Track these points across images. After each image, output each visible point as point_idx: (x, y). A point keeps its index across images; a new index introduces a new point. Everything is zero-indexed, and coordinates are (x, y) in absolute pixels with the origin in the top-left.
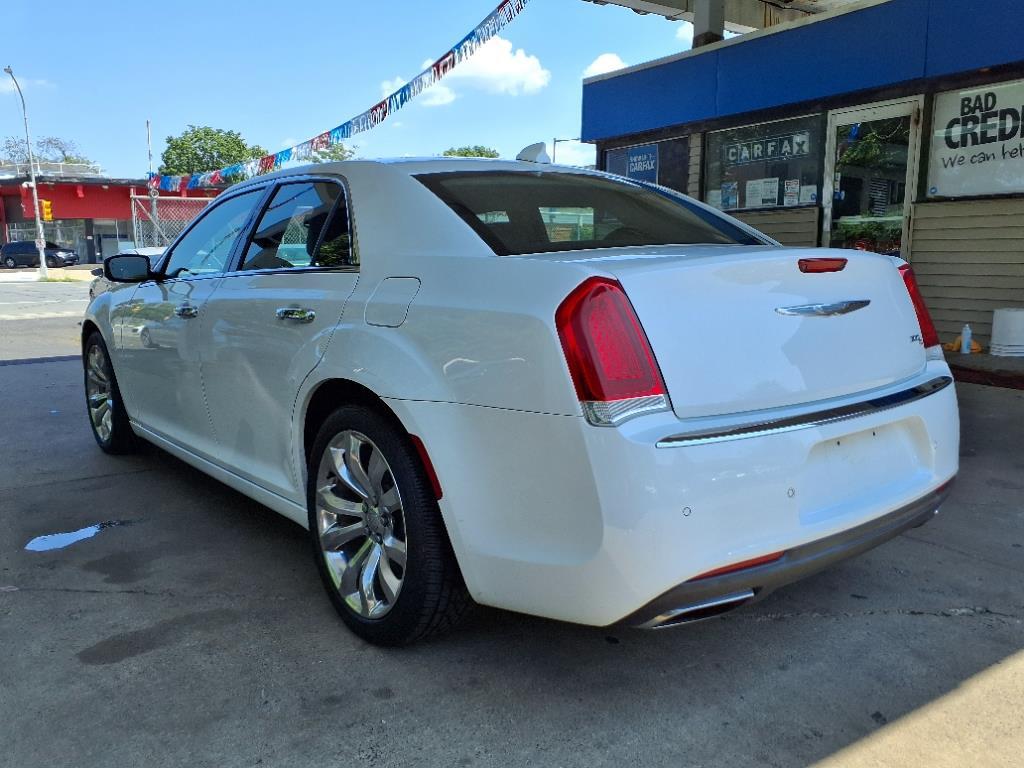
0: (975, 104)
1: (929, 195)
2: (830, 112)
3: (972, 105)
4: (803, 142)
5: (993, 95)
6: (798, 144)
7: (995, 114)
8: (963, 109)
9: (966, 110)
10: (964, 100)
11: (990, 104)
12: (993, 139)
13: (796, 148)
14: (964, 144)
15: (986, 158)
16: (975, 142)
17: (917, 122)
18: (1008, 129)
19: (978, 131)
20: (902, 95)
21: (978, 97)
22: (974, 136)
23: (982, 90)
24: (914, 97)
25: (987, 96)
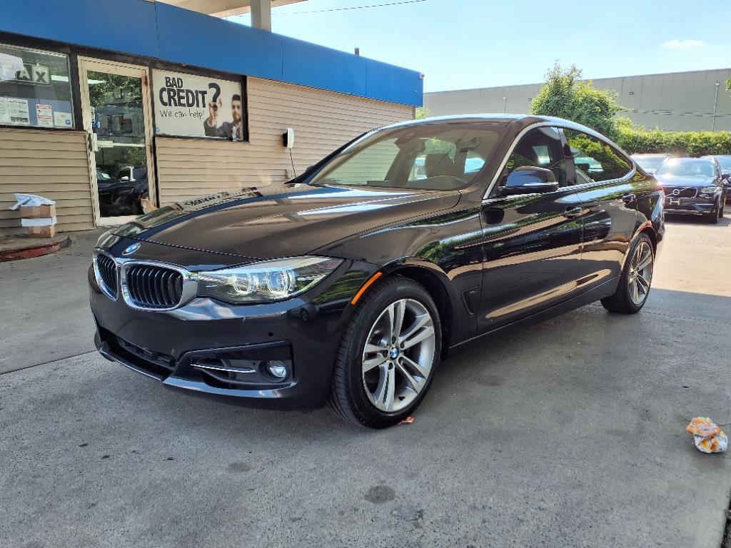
0: (173, 82)
1: (157, 133)
2: (79, 58)
3: (171, 82)
4: (44, 74)
5: (181, 80)
6: (38, 73)
7: (183, 91)
8: (167, 82)
9: (169, 84)
10: (166, 78)
11: (180, 85)
12: (184, 105)
13: (36, 77)
14: (170, 105)
15: (182, 115)
16: (176, 105)
17: (146, 83)
18: (191, 102)
19: (176, 97)
20: (134, 63)
21: (174, 79)
22: (174, 100)
23: (175, 75)
24: (142, 67)
25: (178, 79)
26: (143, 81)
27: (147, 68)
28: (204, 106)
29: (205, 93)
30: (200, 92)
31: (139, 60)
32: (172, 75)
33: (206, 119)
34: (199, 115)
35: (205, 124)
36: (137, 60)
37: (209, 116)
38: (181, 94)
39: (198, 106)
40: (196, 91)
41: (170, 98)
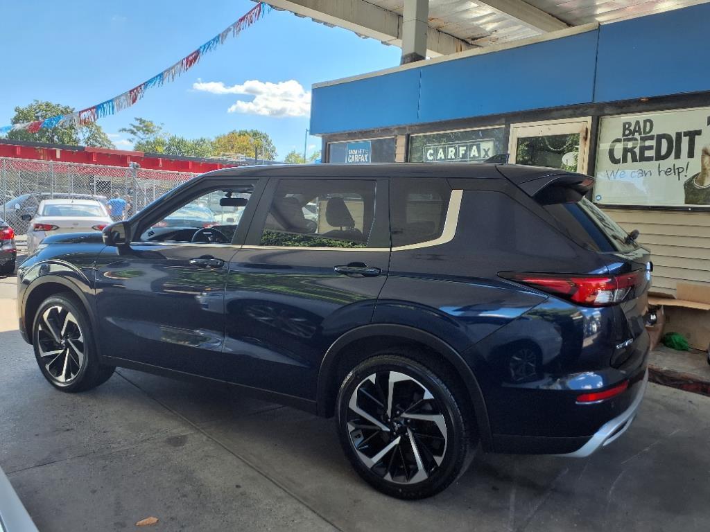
0: (635, 128)
1: (595, 201)
2: (512, 126)
3: (632, 128)
5: (651, 122)
7: (651, 138)
8: (625, 129)
9: (627, 132)
10: (625, 124)
11: (648, 129)
12: (649, 159)
14: (625, 160)
15: (644, 174)
16: (634, 160)
17: (586, 139)
18: (664, 151)
19: (637, 151)
20: (571, 116)
21: (638, 122)
22: (634, 154)
23: (641, 117)
24: (582, 119)
25: (645, 122)
26: (581, 137)
27: (589, 119)
28: (691, 154)
29: (699, 133)
30: (686, 134)
31: (578, 112)
32: (632, 118)
33: (690, 175)
34: (678, 171)
35: (689, 186)
36: (575, 110)
37: (699, 170)
38: (648, 143)
39: (678, 156)
40: (679, 135)
41: (626, 151)
